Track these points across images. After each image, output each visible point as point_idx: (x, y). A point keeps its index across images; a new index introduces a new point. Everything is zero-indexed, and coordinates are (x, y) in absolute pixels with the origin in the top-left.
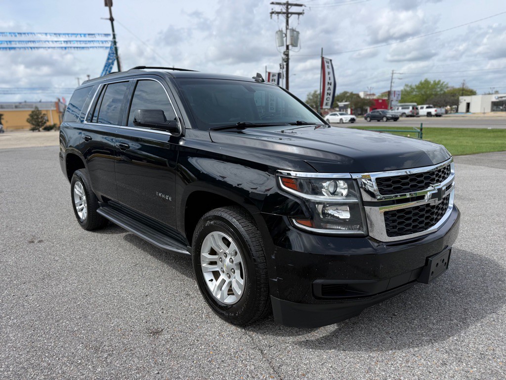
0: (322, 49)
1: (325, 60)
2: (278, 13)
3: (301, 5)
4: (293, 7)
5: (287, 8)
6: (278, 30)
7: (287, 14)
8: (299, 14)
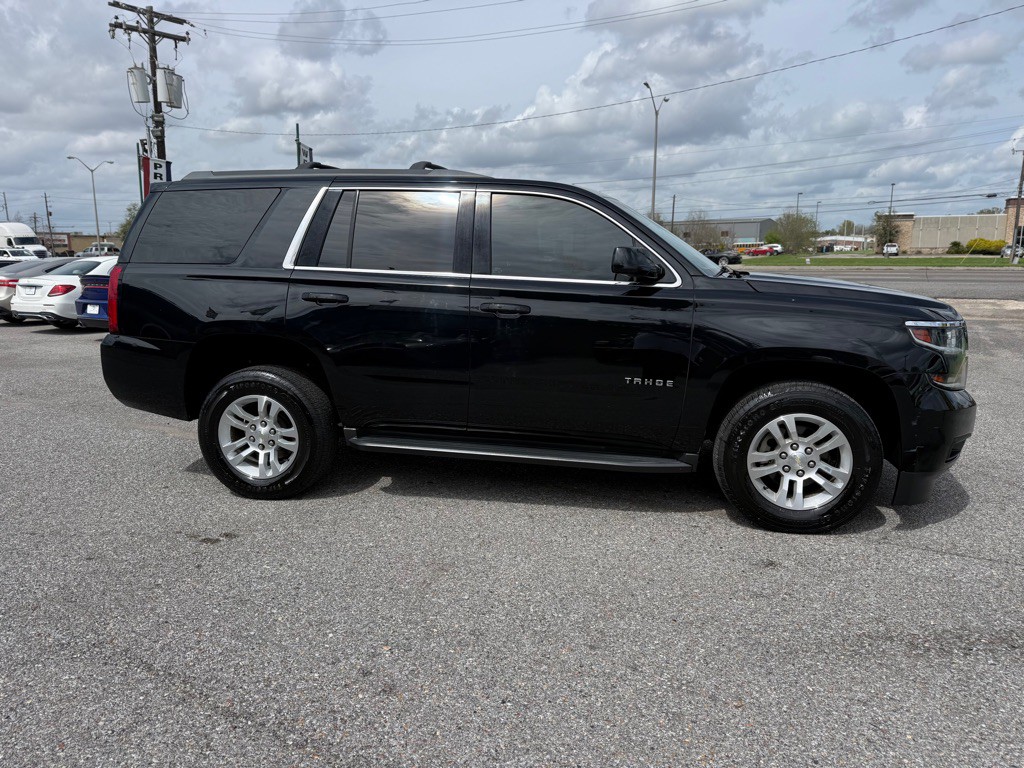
0: (297, 125)
1: (302, 147)
2: (130, 29)
3: (181, 22)
4: (163, 22)
5: (151, 21)
6: (133, 66)
7: (153, 36)
8: (177, 39)
